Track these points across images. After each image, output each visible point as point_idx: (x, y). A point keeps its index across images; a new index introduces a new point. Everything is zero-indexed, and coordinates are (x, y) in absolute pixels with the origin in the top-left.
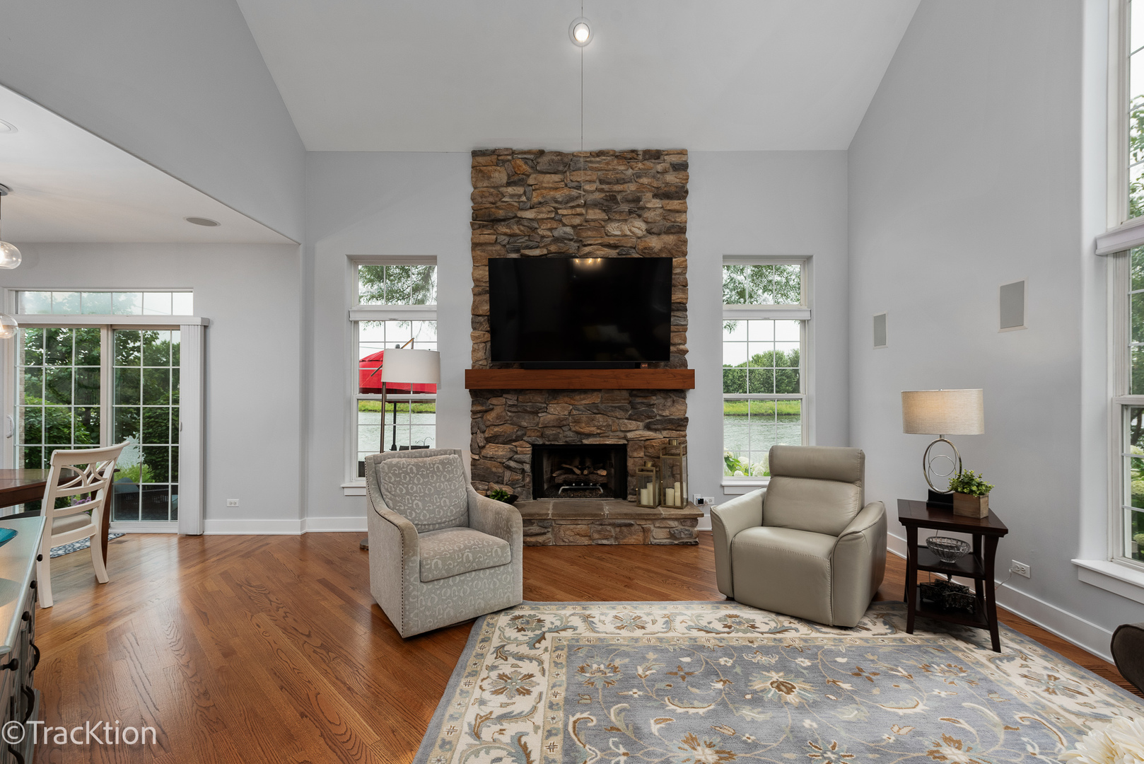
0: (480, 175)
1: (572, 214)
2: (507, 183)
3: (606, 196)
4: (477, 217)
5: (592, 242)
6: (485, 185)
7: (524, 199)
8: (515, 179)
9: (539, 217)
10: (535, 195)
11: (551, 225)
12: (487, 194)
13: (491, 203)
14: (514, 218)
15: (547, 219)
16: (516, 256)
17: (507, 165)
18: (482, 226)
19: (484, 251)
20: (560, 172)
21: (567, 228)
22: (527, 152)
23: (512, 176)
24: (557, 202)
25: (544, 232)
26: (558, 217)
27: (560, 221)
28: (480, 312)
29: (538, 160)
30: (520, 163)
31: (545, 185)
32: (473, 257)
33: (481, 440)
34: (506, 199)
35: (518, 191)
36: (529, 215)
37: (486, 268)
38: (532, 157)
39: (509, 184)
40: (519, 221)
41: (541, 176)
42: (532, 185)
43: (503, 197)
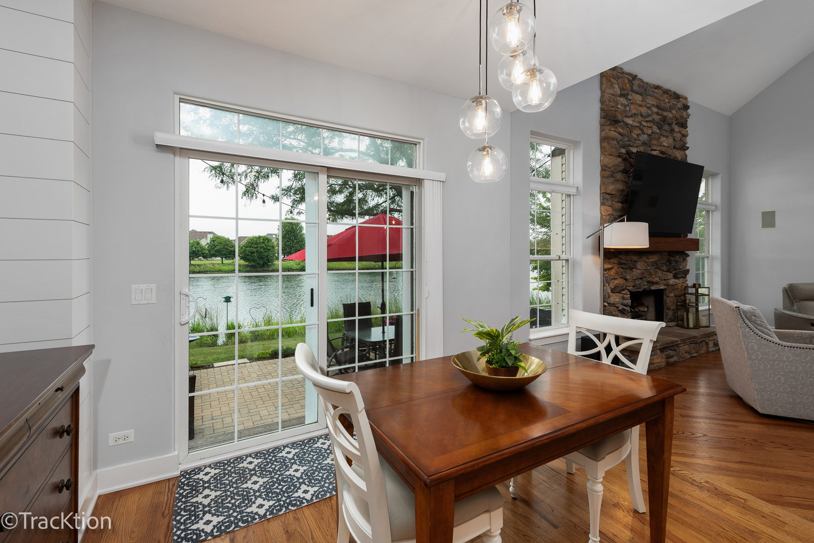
0: (609, 83)
1: (647, 127)
2: (621, 94)
3: (662, 118)
4: (606, 116)
5: (655, 148)
6: (611, 92)
7: (628, 109)
8: (624, 92)
9: (634, 124)
10: (632, 108)
11: (639, 132)
12: (612, 100)
13: (612, 107)
14: (623, 121)
15: (637, 127)
16: (623, 151)
17: (619, 81)
18: (611, 124)
19: (608, 143)
20: (641, 94)
21: (646, 136)
22: (630, 74)
23: (621, 89)
24: (642, 115)
25: (635, 136)
26: (642, 127)
27: (642, 130)
28: (608, 191)
29: (633, 82)
30: (626, 81)
31: (637, 102)
32: (602, 147)
33: (609, 291)
34: (619, 106)
35: (625, 102)
36: (629, 121)
37: (610, 157)
38: (631, 78)
39: (622, 95)
40: (627, 125)
41: (634, 94)
42: (630, 100)
43: (618, 104)
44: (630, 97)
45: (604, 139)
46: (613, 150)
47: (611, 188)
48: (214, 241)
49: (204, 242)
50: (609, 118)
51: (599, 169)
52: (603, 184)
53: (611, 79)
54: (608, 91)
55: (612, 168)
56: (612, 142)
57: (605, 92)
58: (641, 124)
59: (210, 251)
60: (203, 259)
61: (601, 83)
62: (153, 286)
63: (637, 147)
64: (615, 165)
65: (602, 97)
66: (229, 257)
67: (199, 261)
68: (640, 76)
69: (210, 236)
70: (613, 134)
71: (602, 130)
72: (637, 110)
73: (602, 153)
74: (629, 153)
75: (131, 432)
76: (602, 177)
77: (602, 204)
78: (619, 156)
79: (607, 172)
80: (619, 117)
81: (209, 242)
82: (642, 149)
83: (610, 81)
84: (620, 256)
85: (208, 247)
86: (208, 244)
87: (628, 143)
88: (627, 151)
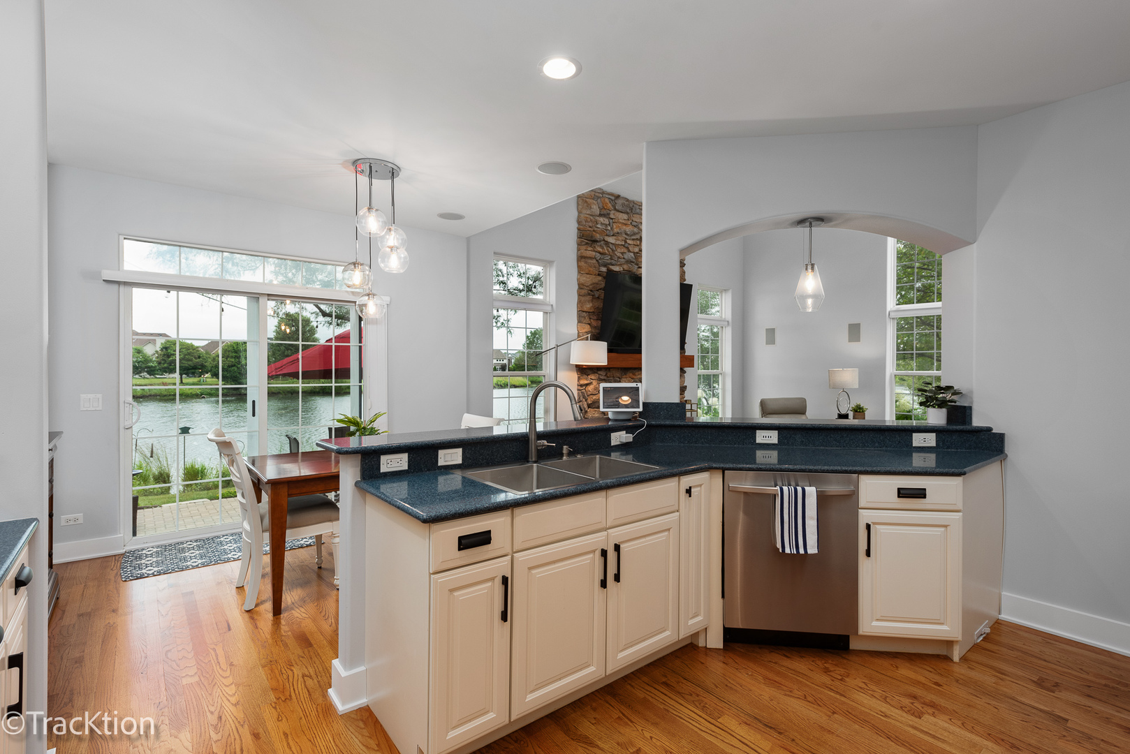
0: (586, 204)
1: (634, 245)
6: (588, 213)
7: (609, 228)
8: (605, 212)
9: (617, 243)
10: (615, 227)
11: (624, 250)
12: (589, 220)
13: (590, 227)
14: (604, 240)
15: (622, 245)
16: (604, 269)
17: (599, 200)
18: (587, 244)
19: (586, 263)
20: (627, 213)
21: (632, 254)
22: (612, 194)
23: (601, 209)
24: (626, 234)
25: (618, 254)
26: (626, 245)
27: (628, 248)
28: (585, 309)
29: (616, 201)
30: (607, 200)
31: (620, 221)
32: (579, 267)
33: (586, 406)
34: (599, 226)
35: (606, 221)
36: (611, 240)
37: (588, 276)
38: (613, 198)
39: (601, 215)
40: (607, 243)
41: (617, 214)
42: (612, 219)
43: (597, 224)
44: (612, 216)
45: (581, 258)
46: (591, 269)
47: (588, 306)
48: (166, 348)
49: (150, 351)
50: (587, 238)
51: (577, 287)
52: (579, 302)
53: (587, 200)
54: (584, 211)
55: (591, 287)
56: (590, 261)
57: (581, 213)
58: (626, 242)
59: (160, 363)
60: (148, 376)
61: (578, 204)
62: (100, 396)
63: (621, 265)
64: (594, 284)
65: (579, 217)
66: (193, 373)
67: (143, 380)
68: (622, 195)
69: (160, 342)
70: (590, 253)
71: (579, 250)
72: (620, 229)
73: (579, 272)
74: (609, 271)
75: (80, 516)
76: (579, 295)
77: (579, 321)
78: (599, 275)
79: (585, 292)
80: (598, 237)
81: (158, 349)
82: (626, 267)
83: (586, 202)
84: (599, 372)
85: (157, 357)
86: (157, 352)
87: (609, 261)
88: (608, 270)
